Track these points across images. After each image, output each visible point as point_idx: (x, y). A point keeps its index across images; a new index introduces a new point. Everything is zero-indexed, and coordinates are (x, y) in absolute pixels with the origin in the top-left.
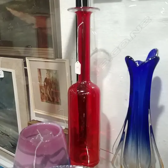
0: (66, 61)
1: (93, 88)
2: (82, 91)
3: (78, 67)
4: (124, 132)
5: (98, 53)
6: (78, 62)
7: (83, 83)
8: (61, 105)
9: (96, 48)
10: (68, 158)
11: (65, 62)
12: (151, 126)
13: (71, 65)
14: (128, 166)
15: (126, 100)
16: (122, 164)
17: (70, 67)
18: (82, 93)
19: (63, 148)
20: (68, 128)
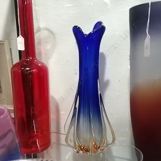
0: (4, 41)
1: (40, 65)
2: (28, 69)
3: (21, 43)
4: (75, 108)
5: (42, 32)
6: (20, 36)
7: (28, 60)
8: (2, 93)
9: (39, 27)
10: (17, 142)
11: (3, 44)
12: (100, 94)
13: (11, 47)
14: (81, 140)
15: (76, 74)
16: (76, 140)
17: (11, 49)
18: (28, 70)
19: (11, 130)
20: (14, 117)
